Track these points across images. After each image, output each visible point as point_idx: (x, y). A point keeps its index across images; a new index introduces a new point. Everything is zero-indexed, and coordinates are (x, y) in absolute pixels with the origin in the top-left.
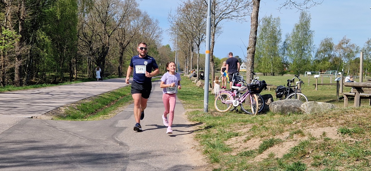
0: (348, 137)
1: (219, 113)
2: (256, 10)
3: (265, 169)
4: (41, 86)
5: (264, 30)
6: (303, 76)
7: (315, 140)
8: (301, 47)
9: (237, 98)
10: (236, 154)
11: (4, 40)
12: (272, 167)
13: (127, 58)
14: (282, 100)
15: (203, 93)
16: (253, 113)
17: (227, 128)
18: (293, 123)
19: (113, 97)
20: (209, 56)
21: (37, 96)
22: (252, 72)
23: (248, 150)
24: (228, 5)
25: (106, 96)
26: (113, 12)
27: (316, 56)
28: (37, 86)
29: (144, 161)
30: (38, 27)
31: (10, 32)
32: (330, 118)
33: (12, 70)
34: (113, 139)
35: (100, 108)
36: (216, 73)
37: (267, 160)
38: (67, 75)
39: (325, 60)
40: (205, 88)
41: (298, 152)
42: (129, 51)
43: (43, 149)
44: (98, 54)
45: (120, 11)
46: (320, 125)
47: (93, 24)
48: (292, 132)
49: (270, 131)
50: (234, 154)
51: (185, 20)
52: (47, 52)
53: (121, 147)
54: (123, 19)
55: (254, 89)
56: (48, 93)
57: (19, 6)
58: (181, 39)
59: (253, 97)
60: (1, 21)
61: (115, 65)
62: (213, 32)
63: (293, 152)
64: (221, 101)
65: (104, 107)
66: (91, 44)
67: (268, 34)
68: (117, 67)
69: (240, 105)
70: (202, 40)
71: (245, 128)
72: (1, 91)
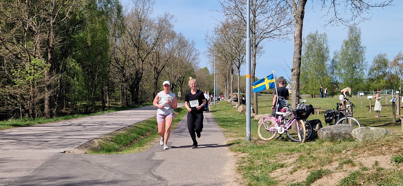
1: (263, 142)
2: (299, 28)
4: (73, 117)
5: (310, 47)
6: (356, 96)
7: (367, 170)
8: (352, 65)
9: (282, 124)
11: (33, 69)
14: (332, 126)
15: (245, 120)
16: (300, 140)
17: (272, 159)
18: (343, 152)
19: (148, 126)
20: (250, 78)
21: (69, 128)
22: (297, 96)
23: (294, 182)
24: (268, 24)
25: (141, 125)
26: (146, 35)
27: (370, 74)
28: (68, 118)
30: (68, 54)
31: (39, 61)
32: (383, 145)
33: (42, 101)
34: (150, 173)
35: (135, 139)
36: (258, 97)
38: (99, 103)
39: (379, 78)
40: (247, 113)
41: (348, 184)
42: (164, 75)
44: (132, 80)
45: (154, 34)
46: (372, 153)
47: (125, 49)
48: (341, 161)
49: (318, 161)
51: (223, 40)
52: (78, 80)
53: (159, 181)
54: (156, 42)
55: (300, 115)
56: (80, 125)
57: (48, 34)
58: (219, 61)
59: (300, 123)
60: (30, 50)
61: (150, 91)
62: (254, 52)
63: (343, 184)
64: (265, 129)
65: (139, 138)
66: (123, 70)
67: (315, 52)
68: (152, 93)
69: (285, 133)
70: (242, 61)
71: (291, 158)
72: (31, 124)
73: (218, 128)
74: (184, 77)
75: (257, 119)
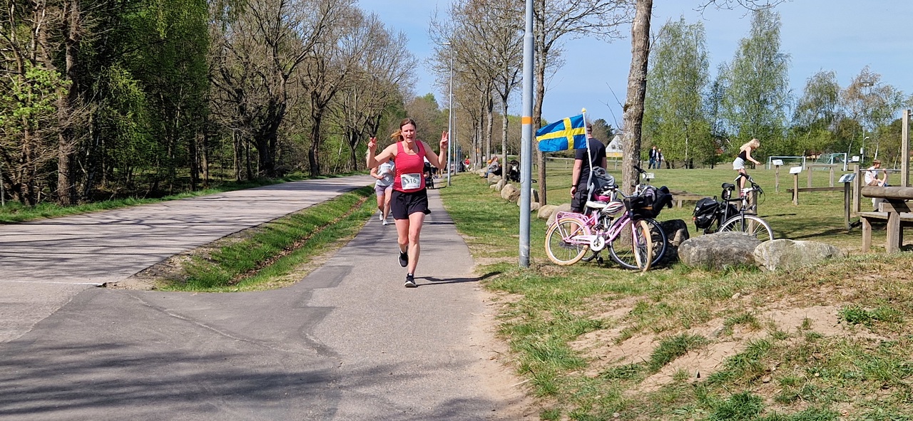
0: (862, 330)
1: (555, 268)
2: (644, 12)
3: (665, 410)
4: (124, 203)
5: (666, 54)
7: (785, 338)
8: (759, 97)
9: (599, 229)
10: (596, 374)
11: (30, 92)
12: (683, 405)
13: (330, 128)
14: (710, 235)
15: (517, 216)
17: (576, 308)
18: (734, 297)
19: (297, 227)
21: (113, 229)
22: (635, 167)
23: (625, 363)
25: (281, 225)
26: (294, 18)
27: (797, 116)
28: (113, 205)
30: (112, 57)
31: (46, 73)
32: (821, 284)
33: (52, 165)
34: (302, 338)
35: (268, 257)
36: (548, 164)
37: (669, 388)
38: (184, 172)
39: (817, 126)
40: (522, 202)
41: (744, 369)
42: (334, 110)
44: (260, 120)
45: (312, 15)
46: (797, 301)
47: (247, 49)
48: (730, 318)
49: (678, 316)
50: (591, 373)
51: (471, 34)
52: (135, 118)
53: (321, 357)
54: (318, 34)
55: (640, 209)
56: (139, 222)
57: (65, 9)
58: (461, 82)
59: (639, 228)
60: (23, 46)
61: (302, 147)
62: (541, 64)
63: (731, 369)
64: (561, 238)
65: (276, 254)
66: (241, 98)
67: (676, 65)
68: (307, 152)
69: (607, 248)
70: (513, 83)
71: (618, 307)
72: (26, 218)
73: (456, 236)
74: (380, 117)
75: (544, 215)
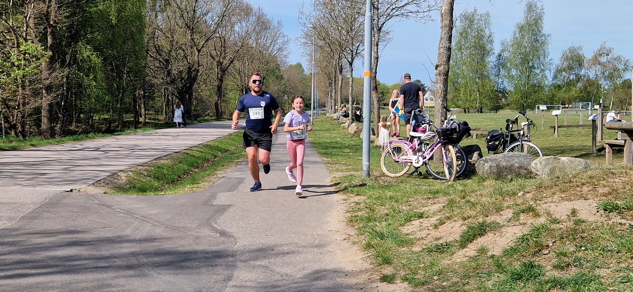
0: (615, 216)
1: (388, 178)
2: (450, 0)
3: (471, 274)
4: (87, 137)
5: (464, 34)
6: (532, 112)
7: (558, 223)
8: (528, 63)
9: (419, 151)
10: (420, 249)
11: (22, 60)
12: (485, 271)
13: (230, 86)
14: (498, 155)
15: (360, 145)
16: (448, 177)
17: (404, 205)
18: (519, 194)
19: (206, 153)
20: (371, 81)
21: (79, 154)
22: (444, 107)
23: (441, 241)
25: (195, 152)
26: (205, 10)
27: (555, 77)
28: (79, 138)
29: (262, 263)
30: (80, 37)
31: (33, 47)
32: (583, 184)
33: (38, 110)
34: (209, 225)
35: (186, 173)
36: (381, 111)
37: (474, 259)
38: (129, 117)
39: (570, 84)
40: (364, 135)
41: (529, 245)
42: (233, 74)
43: (91, 245)
44: (181, 81)
45: (217, 8)
46: (566, 197)
47: (172, 32)
48: (517, 209)
49: (479, 208)
50: (417, 249)
51: (327, 19)
52: (95, 79)
53: (222, 238)
54: (222, 21)
55: (449, 137)
56: (97, 149)
57: (47, 3)
58: (321, 54)
59: (447, 150)
60: (18, 29)
61: (210, 99)
62: (377, 39)
63: (519, 245)
64: (392, 159)
65: (192, 171)
66: (168, 65)
67: (471, 41)
68: (214, 103)
69: (424, 165)
70: (356, 53)
71: (435, 203)
72: (19, 147)
73: (317, 158)
